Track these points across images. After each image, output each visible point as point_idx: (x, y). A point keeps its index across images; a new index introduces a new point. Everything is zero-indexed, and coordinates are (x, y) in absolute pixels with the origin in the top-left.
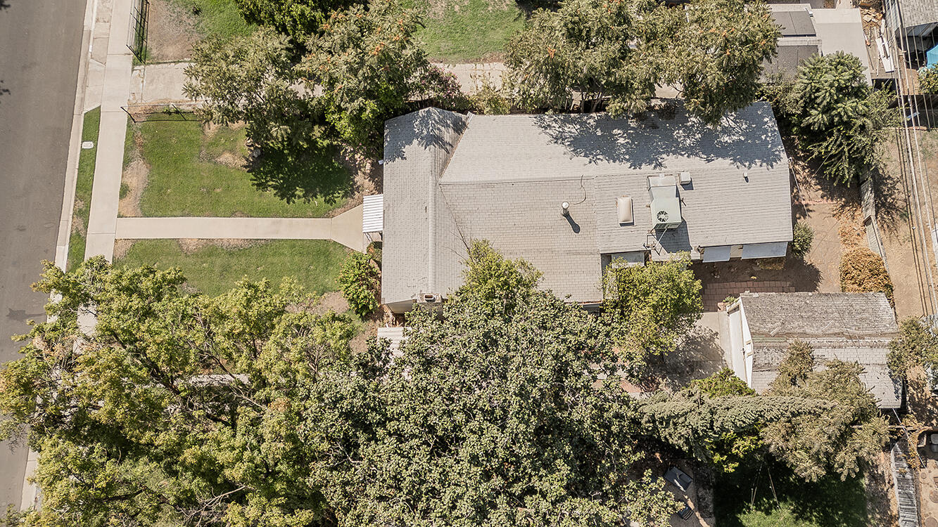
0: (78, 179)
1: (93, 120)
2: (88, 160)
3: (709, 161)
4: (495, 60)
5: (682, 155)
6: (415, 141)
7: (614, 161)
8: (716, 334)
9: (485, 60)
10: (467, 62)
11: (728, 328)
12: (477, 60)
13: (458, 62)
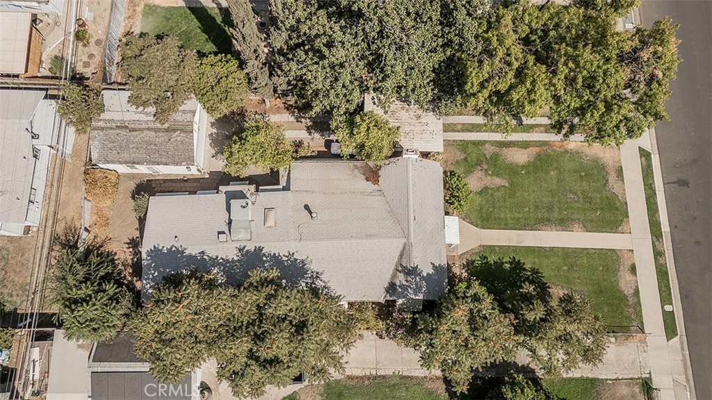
0: (669, 281)
1: (670, 331)
2: (665, 297)
3: (203, 253)
4: (362, 378)
5: (222, 258)
6: (425, 275)
7: (275, 254)
8: (213, 157)
9: (369, 379)
10: (384, 377)
11: (204, 159)
12: (375, 378)
13: (390, 377)
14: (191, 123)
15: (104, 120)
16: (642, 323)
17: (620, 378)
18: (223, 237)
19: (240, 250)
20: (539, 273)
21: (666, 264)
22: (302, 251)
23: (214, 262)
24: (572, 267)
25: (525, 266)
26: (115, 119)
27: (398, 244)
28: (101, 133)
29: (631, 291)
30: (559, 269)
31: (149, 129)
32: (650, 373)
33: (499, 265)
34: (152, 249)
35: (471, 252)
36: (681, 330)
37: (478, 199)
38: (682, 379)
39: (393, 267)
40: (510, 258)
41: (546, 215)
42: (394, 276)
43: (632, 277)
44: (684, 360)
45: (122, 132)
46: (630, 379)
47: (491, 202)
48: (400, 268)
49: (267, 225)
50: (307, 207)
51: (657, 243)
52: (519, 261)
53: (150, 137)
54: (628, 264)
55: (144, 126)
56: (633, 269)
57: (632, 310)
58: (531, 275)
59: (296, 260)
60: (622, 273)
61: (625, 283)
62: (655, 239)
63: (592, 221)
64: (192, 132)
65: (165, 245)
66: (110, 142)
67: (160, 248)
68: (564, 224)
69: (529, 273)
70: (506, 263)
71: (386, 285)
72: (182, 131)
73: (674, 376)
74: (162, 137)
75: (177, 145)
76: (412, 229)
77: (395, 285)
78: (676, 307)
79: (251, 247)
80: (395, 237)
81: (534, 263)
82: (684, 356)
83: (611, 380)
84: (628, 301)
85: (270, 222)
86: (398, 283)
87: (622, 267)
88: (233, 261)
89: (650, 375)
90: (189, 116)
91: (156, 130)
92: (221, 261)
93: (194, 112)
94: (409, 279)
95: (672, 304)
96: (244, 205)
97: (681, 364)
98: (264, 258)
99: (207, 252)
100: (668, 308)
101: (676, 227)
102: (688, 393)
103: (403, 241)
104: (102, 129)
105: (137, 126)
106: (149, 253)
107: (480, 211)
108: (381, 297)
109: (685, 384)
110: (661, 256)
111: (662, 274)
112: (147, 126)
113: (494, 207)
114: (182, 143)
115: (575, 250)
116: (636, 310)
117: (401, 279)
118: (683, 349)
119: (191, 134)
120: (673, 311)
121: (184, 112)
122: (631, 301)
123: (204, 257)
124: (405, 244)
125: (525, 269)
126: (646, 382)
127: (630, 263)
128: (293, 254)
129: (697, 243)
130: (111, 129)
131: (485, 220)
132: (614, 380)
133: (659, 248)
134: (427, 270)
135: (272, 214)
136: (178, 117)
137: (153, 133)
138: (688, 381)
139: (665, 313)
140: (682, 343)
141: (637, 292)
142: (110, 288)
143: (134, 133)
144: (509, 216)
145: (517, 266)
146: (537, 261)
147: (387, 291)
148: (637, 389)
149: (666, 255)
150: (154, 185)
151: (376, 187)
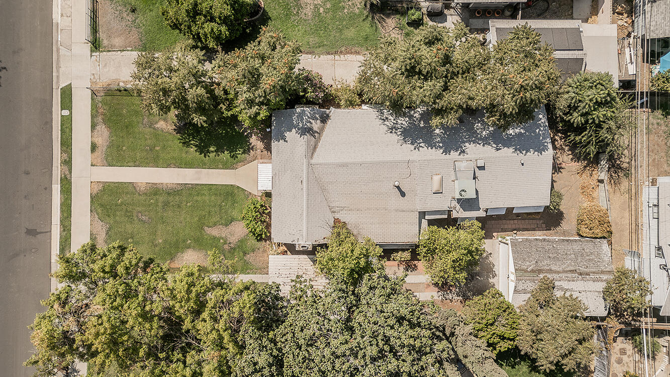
0: (61, 138)
1: (67, 95)
2: (67, 124)
3: (498, 150)
4: (348, 53)
5: (479, 144)
6: (294, 130)
7: (432, 148)
8: (491, 254)
9: (341, 52)
10: (328, 54)
11: (498, 252)
12: (336, 53)
13: (322, 54)
14: (518, 279)
15: (602, 281)
16: (92, 99)
17: (119, 52)
18: (481, 164)
19: (464, 152)
20: (183, 143)
21: (61, 153)
22: (407, 151)
23: (485, 141)
24: (151, 149)
25: (196, 149)
26: (591, 282)
27: (318, 158)
28: (603, 268)
29: (98, 128)
30: (164, 148)
31: (558, 272)
32: (91, 56)
33: (220, 150)
34: (543, 152)
35: (245, 162)
36: (57, 94)
37: (235, 213)
38: (63, 51)
39: (322, 138)
40: (209, 157)
41: (171, 198)
42: (322, 129)
43: (96, 140)
44: (58, 67)
45: (583, 269)
46: (110, 51)
47: (223, 211)
48: (316, 134)
49: (440, 176)
50: (403, 194)
51: (67, 172)
52: (201, 154)
53: (556, 265)
54: (98, 153)
55: (563, 275)
56: (94, 148)
57: (101, 111)
58: (190, 141)
59: (412, 144)
60: (105, 144)
61: (103, 136)
62: (68, 176)
63: (127, 193)
64: (516, 270)
65: (532, 155)
66: (593, 260)
67: (536, 153)
68: (155, 190)
69: (192, 142)
70: (212, 152)
71: (329, 122)
72: (526, 271)
73: (69, 54)
74: (544, 264)
75: (529, 257)
76: (305, 172)
77: (321, 121)
78: (57, 113)
79: (454, 155)
80: (321, 164)
81: (187, 152)
82: (58, 71)
83: (128, 50)
84: (103, 119)
85: (437, 179)
86: (318, 121)
87: (104, 150)
88: (470, 142)
89: (91, 54)
90: (520, 288)
91: (550, 271)
92: (480, 142)
93: (516, 291)
94: (308, 124)
95: (62, 116)
96: (463, 193)
97: (62, 64)
98: (441, 145)
99: (493, 150)
100: (66, 113)
101: (46, 189)
102: (59, 40)
103: (313, 161)
104: (603, 272)
105: (570, 275)
106: (545, 149)
107: (234, 202)
108: (333, 112)
109: (61, 47)
110: (65, 160)
111: (66, 144)
112: (561, 275)
113: (220, 206)
114: (524, 260)
115: (147, 165)
116: (97, 111)
117: (316, 125)
118: (58, 77)
119: (517, 268)
120: (61, 110)
121: (525, 292)
122: (100, 119)
123: (496, 146)
124: (312, 158)
125: (196, 146)
126: (96, 48)
127: (96, 154)
128: (415, 149)
129: (27, 173)
130: (594, 273)
131: (230, 193)
132: (125, 50)
133: (66, 168)
134: (291, 135)
135: (436, 187)
136: (531, 286)
137: (553, 268)
138: (58, 50)
139: (70, 108)
140: (58, 82)
141: (93, 127)
142: (576, 118)
143: (572, 268)
144: (207, 198)
145: (203, 149)
146: (184, 155)
147: (328, 117)
148: (105, 42)
149: (59, 162)
150: (544, 226)
151: (337, 216)
